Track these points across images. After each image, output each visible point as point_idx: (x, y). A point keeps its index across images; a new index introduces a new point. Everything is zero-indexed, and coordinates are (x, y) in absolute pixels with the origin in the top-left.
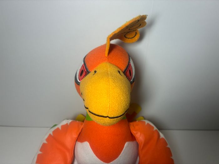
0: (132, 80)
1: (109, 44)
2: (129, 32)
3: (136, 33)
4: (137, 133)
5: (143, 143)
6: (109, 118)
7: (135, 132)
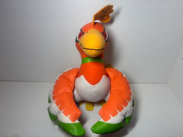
0: (106, 40)
1: (94, 22)
2: (105, 16)
3: (109, 16)
4: (109, 73)
5: (113, 78)
6: (95, 50)
7: (108, 72)
